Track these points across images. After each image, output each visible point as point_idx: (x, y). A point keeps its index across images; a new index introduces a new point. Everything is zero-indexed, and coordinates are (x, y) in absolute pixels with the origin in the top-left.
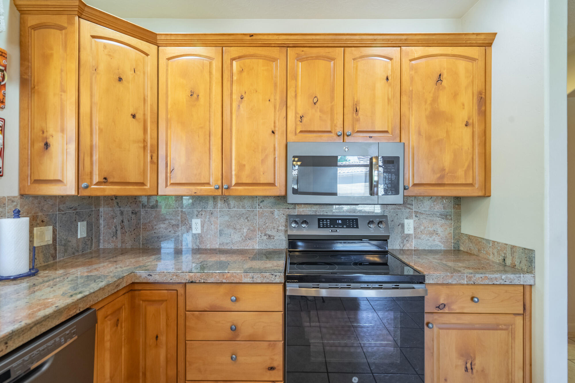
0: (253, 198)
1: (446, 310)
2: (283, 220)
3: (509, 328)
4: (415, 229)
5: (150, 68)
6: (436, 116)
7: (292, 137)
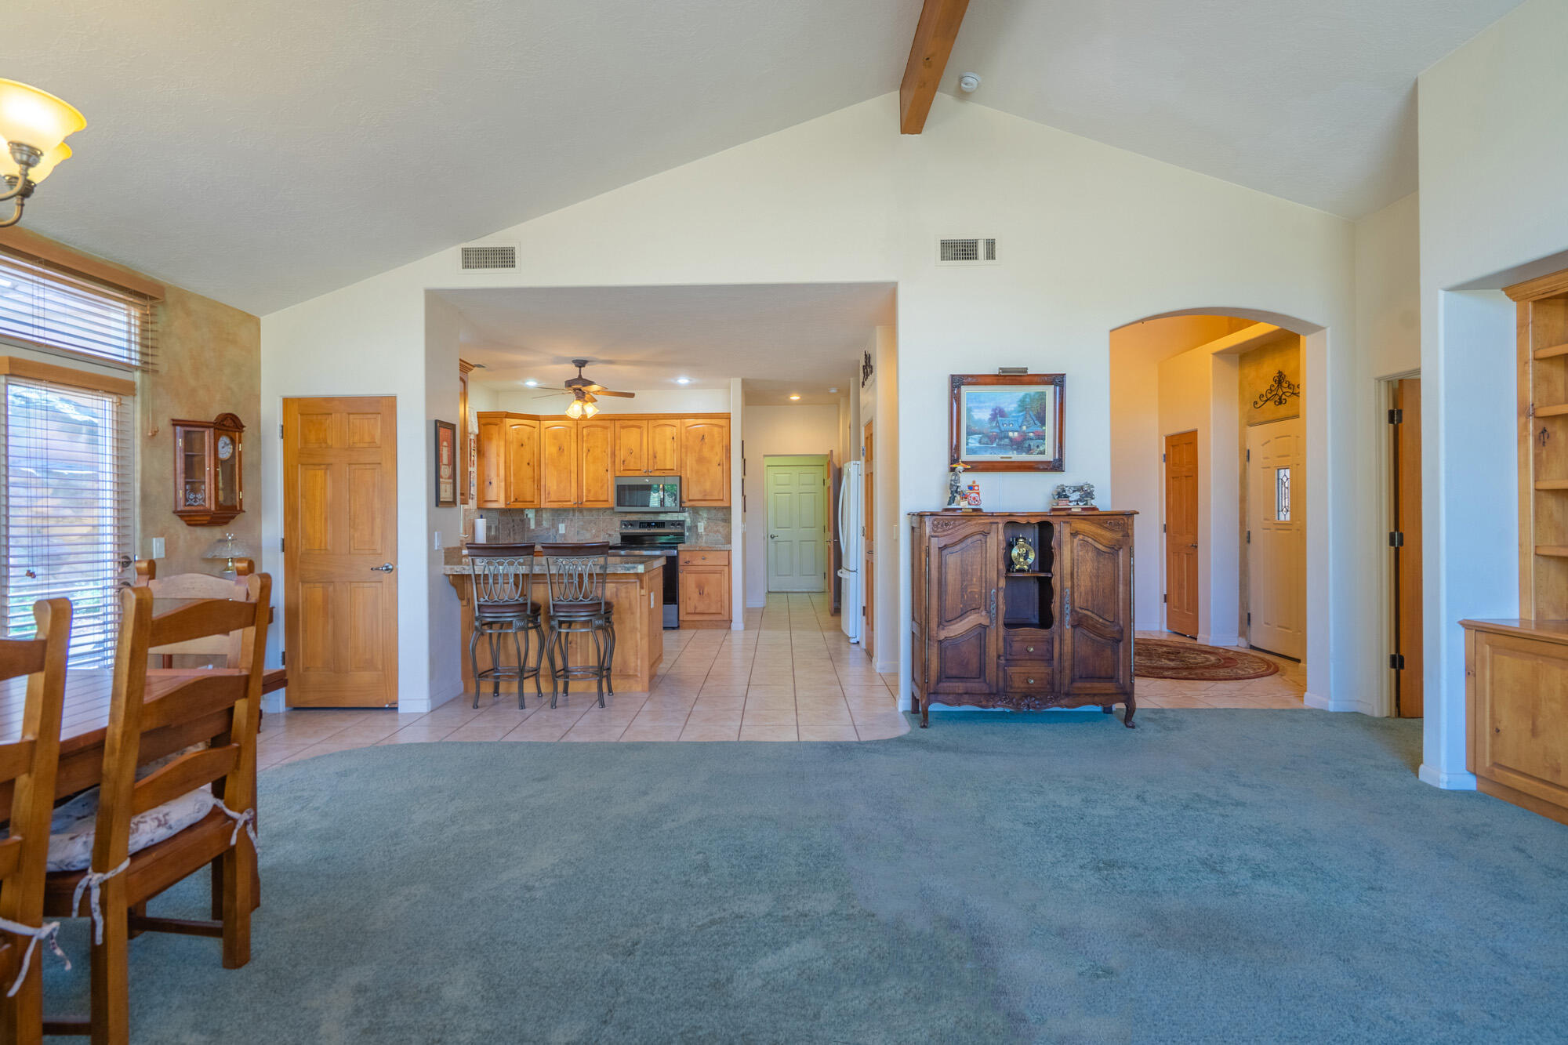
0: (599, 509)
1: (690, 564)
2: (618, 524)
3: (721, 572)
4: (705, 529)
5: (536, 435)
6: (701, 460)
7: (618, 474)
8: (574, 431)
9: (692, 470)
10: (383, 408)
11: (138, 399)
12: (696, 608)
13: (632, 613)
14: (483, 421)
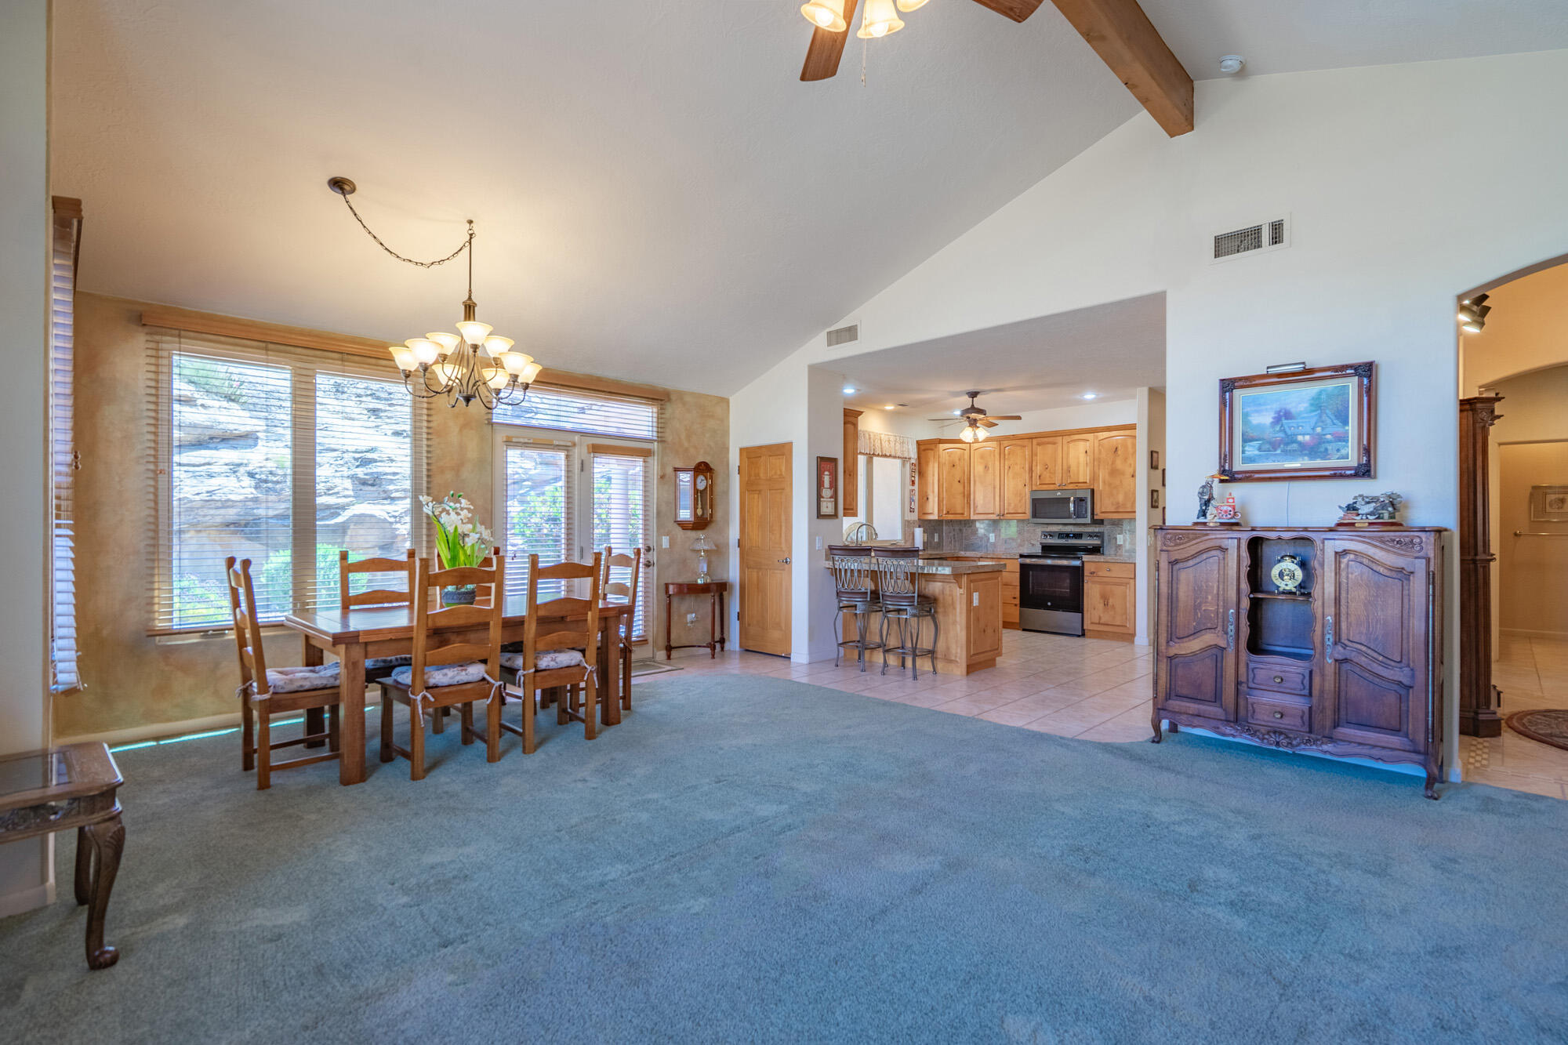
1: (1095, 574)
3: (1126, 585)
5: (966, 457)
6: (1114, 472)
7: (1034, 488)
8: (997, 451)
9: (1104, 482)
10: (782, 451)
11: (656, 458)
12: (1100, 618)
13: (954, 608)
14: (922, 447)
